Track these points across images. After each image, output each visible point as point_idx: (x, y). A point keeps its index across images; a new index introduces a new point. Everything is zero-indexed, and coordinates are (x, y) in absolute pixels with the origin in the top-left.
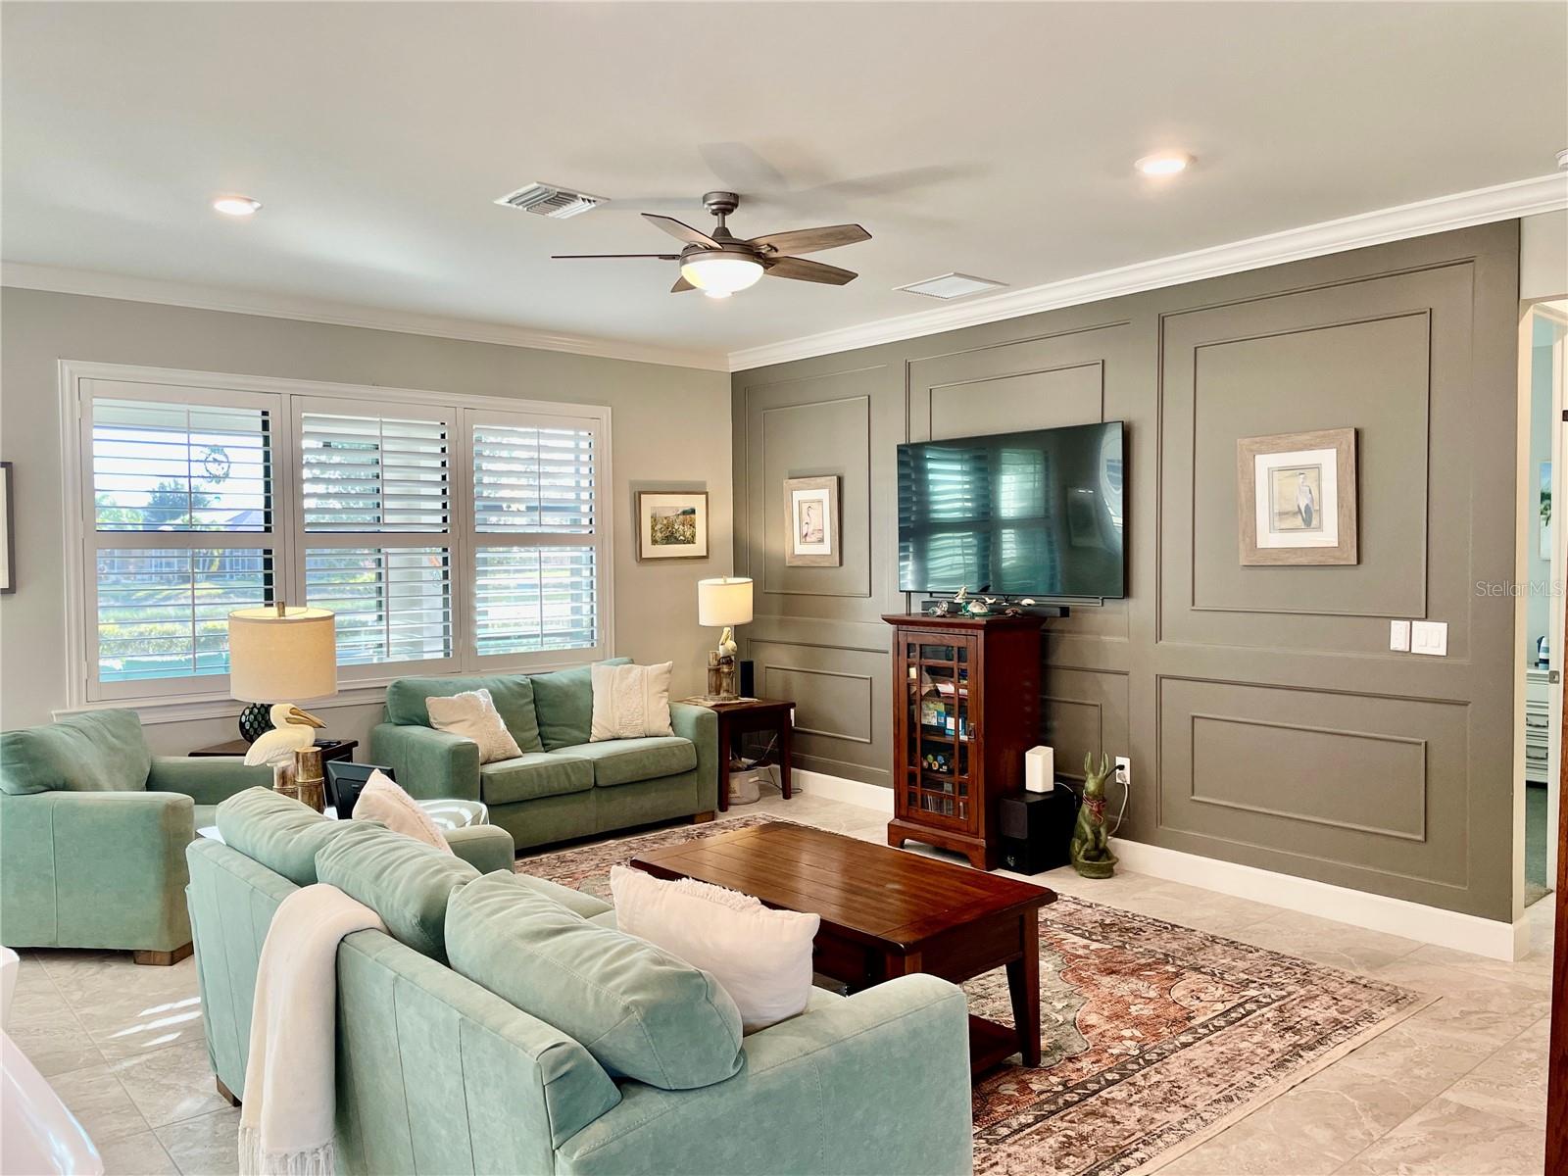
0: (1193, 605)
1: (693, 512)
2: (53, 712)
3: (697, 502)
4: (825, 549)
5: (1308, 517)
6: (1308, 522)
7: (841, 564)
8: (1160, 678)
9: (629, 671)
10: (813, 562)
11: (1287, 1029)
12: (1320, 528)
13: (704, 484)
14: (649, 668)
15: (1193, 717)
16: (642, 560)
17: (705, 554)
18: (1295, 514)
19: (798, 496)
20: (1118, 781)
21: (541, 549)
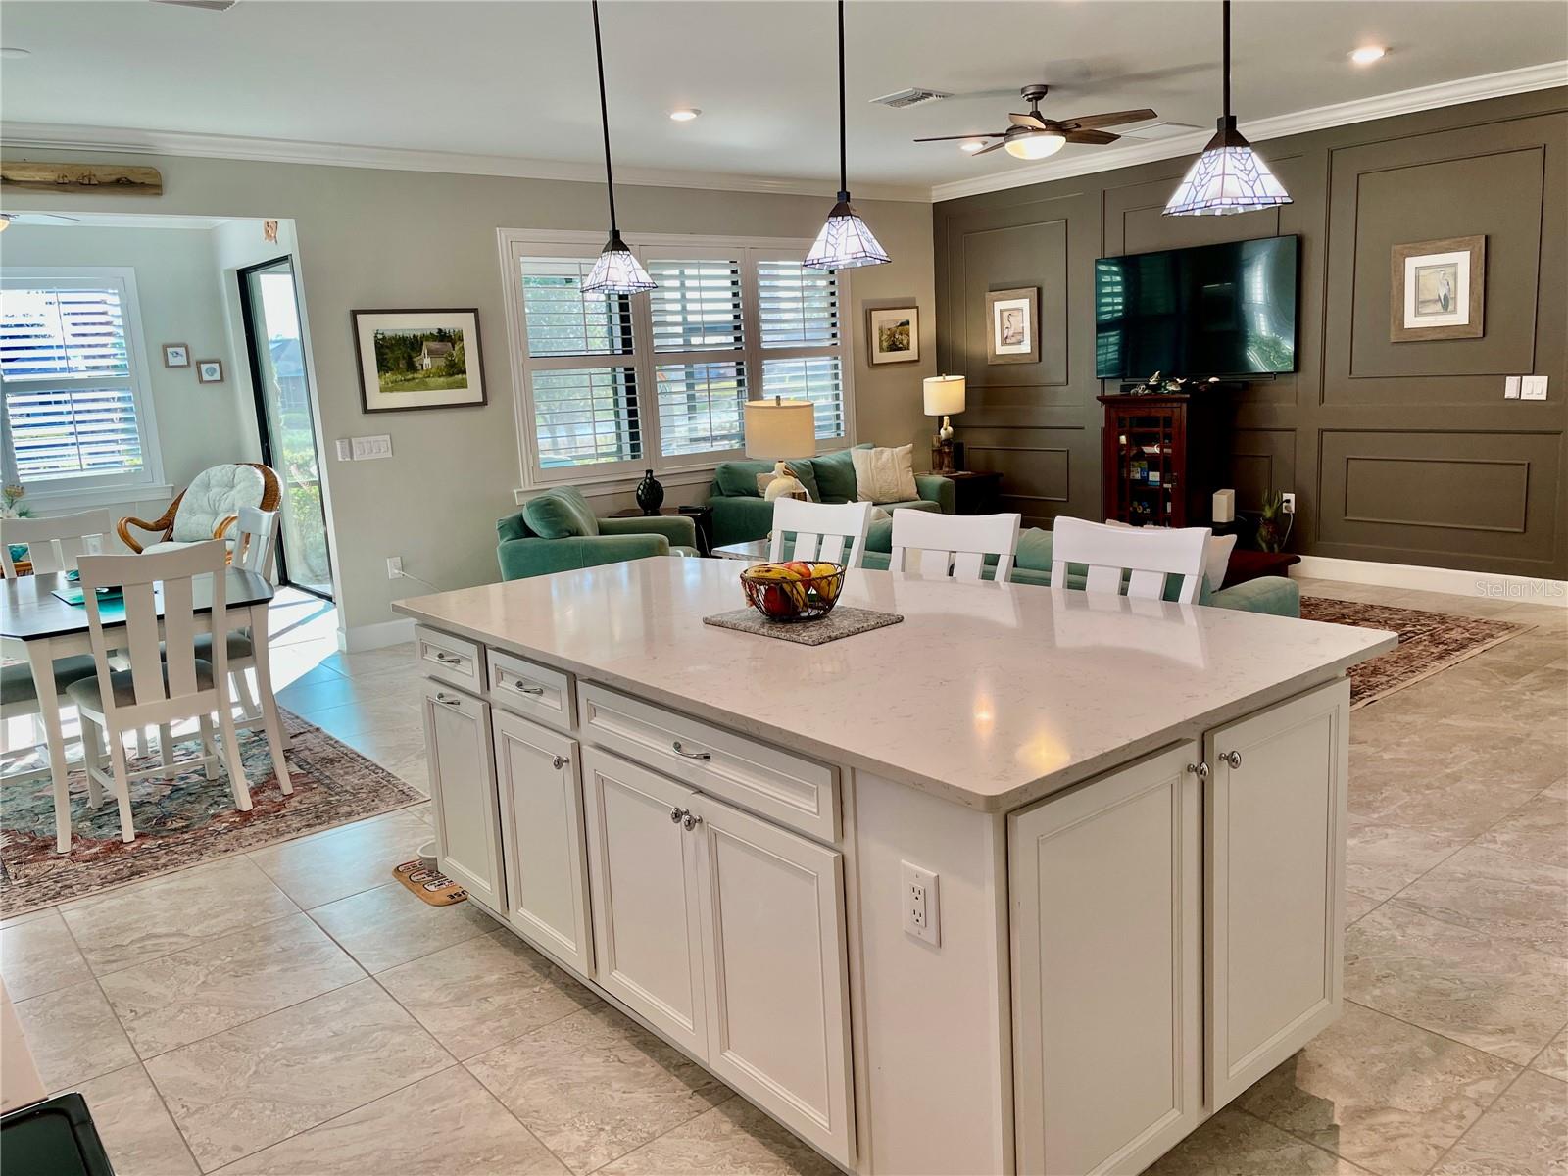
0: (1351, 373)
1: (908, 323)
2: (515, 491)
3: (910, 315)
4: (1026, 347)
5: (1446, 303)
6: (1445, 307)
7: (1040, 360)
8: (1321, 432)
9: (882, 452)
10: (1014, 360)
11: (1439, 643)
12: (1455, 311)
13: (914, 300)
14: (897, 449)
15: (1348, 459)
16: (872, 365)
17: (917, 358)
18: (1435, 301)
19: (998, 306)
20: (1284, 511)
21: (806, 359)
